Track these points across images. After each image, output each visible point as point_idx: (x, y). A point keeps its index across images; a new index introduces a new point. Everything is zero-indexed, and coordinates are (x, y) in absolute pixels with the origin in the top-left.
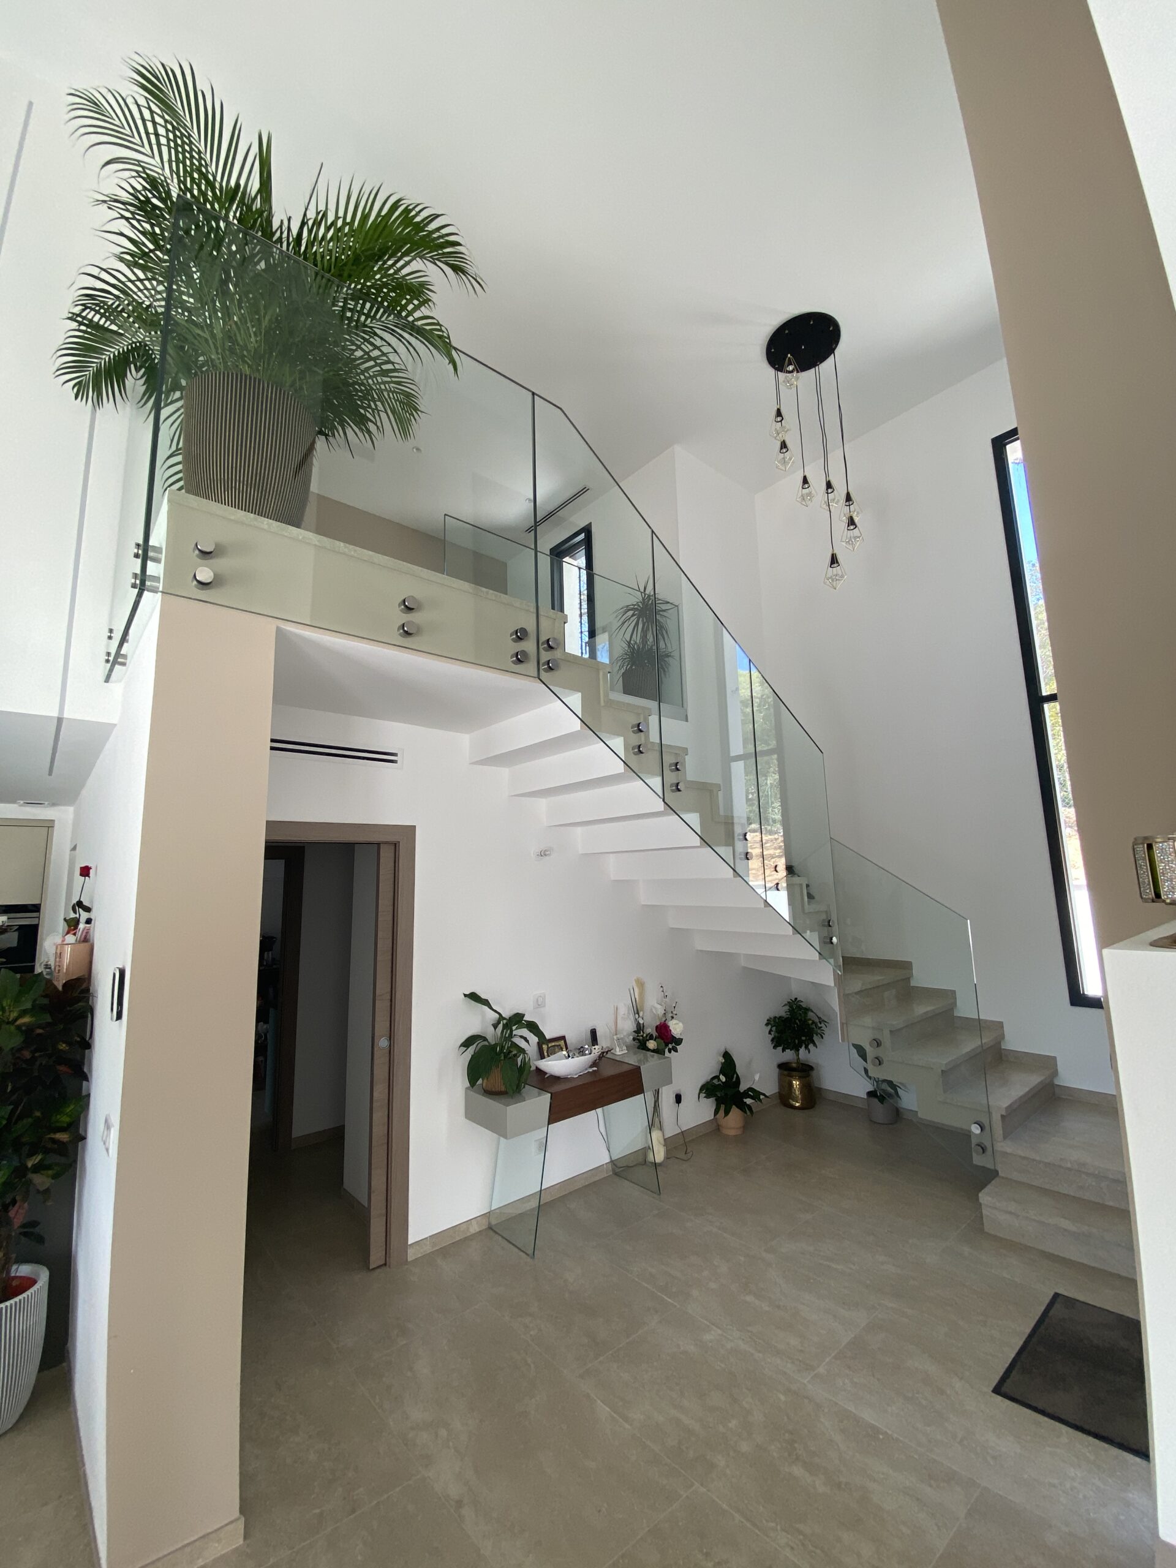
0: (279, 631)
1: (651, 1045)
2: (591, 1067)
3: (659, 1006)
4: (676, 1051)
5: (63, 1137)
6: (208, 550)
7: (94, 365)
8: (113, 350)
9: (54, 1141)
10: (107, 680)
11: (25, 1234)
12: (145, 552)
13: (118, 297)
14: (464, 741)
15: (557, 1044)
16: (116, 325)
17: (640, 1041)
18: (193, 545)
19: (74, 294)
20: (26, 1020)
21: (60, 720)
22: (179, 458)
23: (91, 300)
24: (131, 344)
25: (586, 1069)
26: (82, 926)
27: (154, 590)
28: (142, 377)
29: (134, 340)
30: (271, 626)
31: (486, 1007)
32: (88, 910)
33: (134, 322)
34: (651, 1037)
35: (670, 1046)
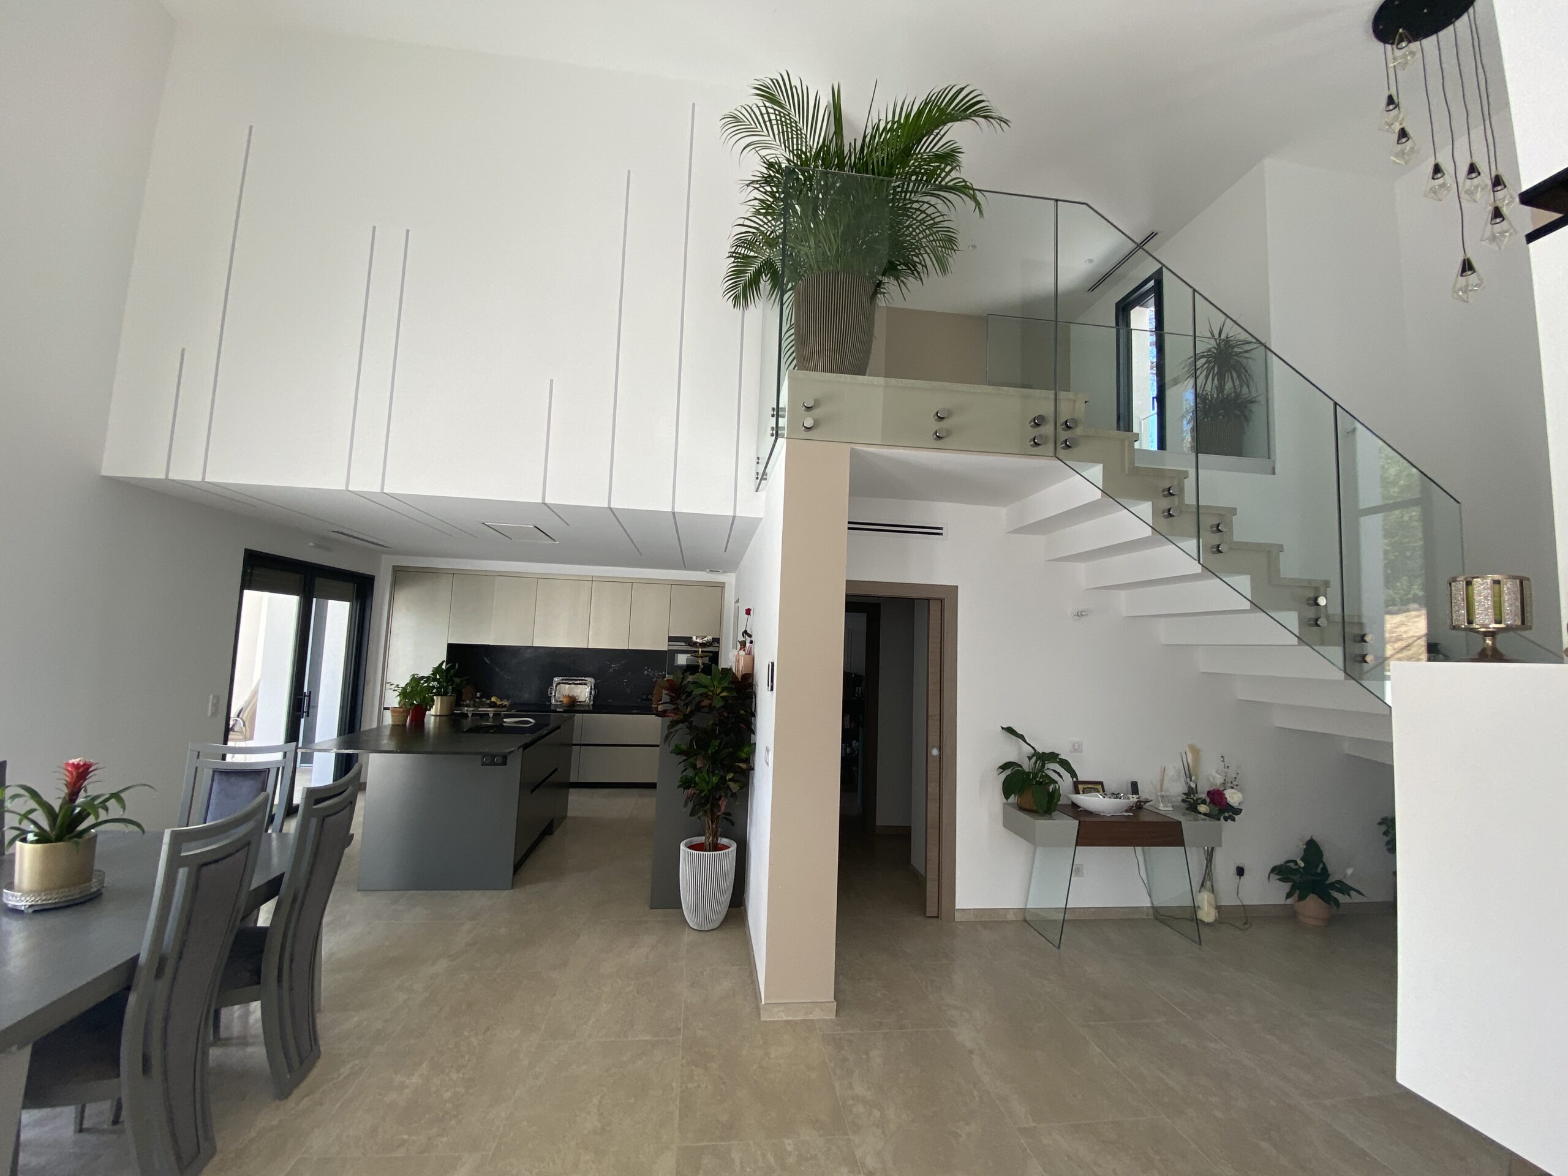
0: (853, 453)
1: (1203, 808)
2: (1127, 811)
3: (1219, 776)
4: (1234, 820)
5: (743, 766)
6: (810, 406)
7: (743, 282)
8: (752, 268)
9: (739, 767)
10: (757, 491)
11: (726, 819)
12: (777, 412)
13: (753, 233)
14: (999, 515)
15: (1095, 786)
16: (753, 251)
17: (1190, 803)
18: (802, 404)
19: (731, 241)
20: (724, 694)
21: (734, 517)
22: (792, 331)
23: (741, 242)
24: (762, 262)
25: (1121, 812)
26: (748, 644)
27: (783, 436)
28: (768, 280)
29: (764, 258)
30: (848, 447)
31: (1021, 740)
32: (750, 636)
33: (763, 246)
34: (1204, 802)
35: (1226, 814)
